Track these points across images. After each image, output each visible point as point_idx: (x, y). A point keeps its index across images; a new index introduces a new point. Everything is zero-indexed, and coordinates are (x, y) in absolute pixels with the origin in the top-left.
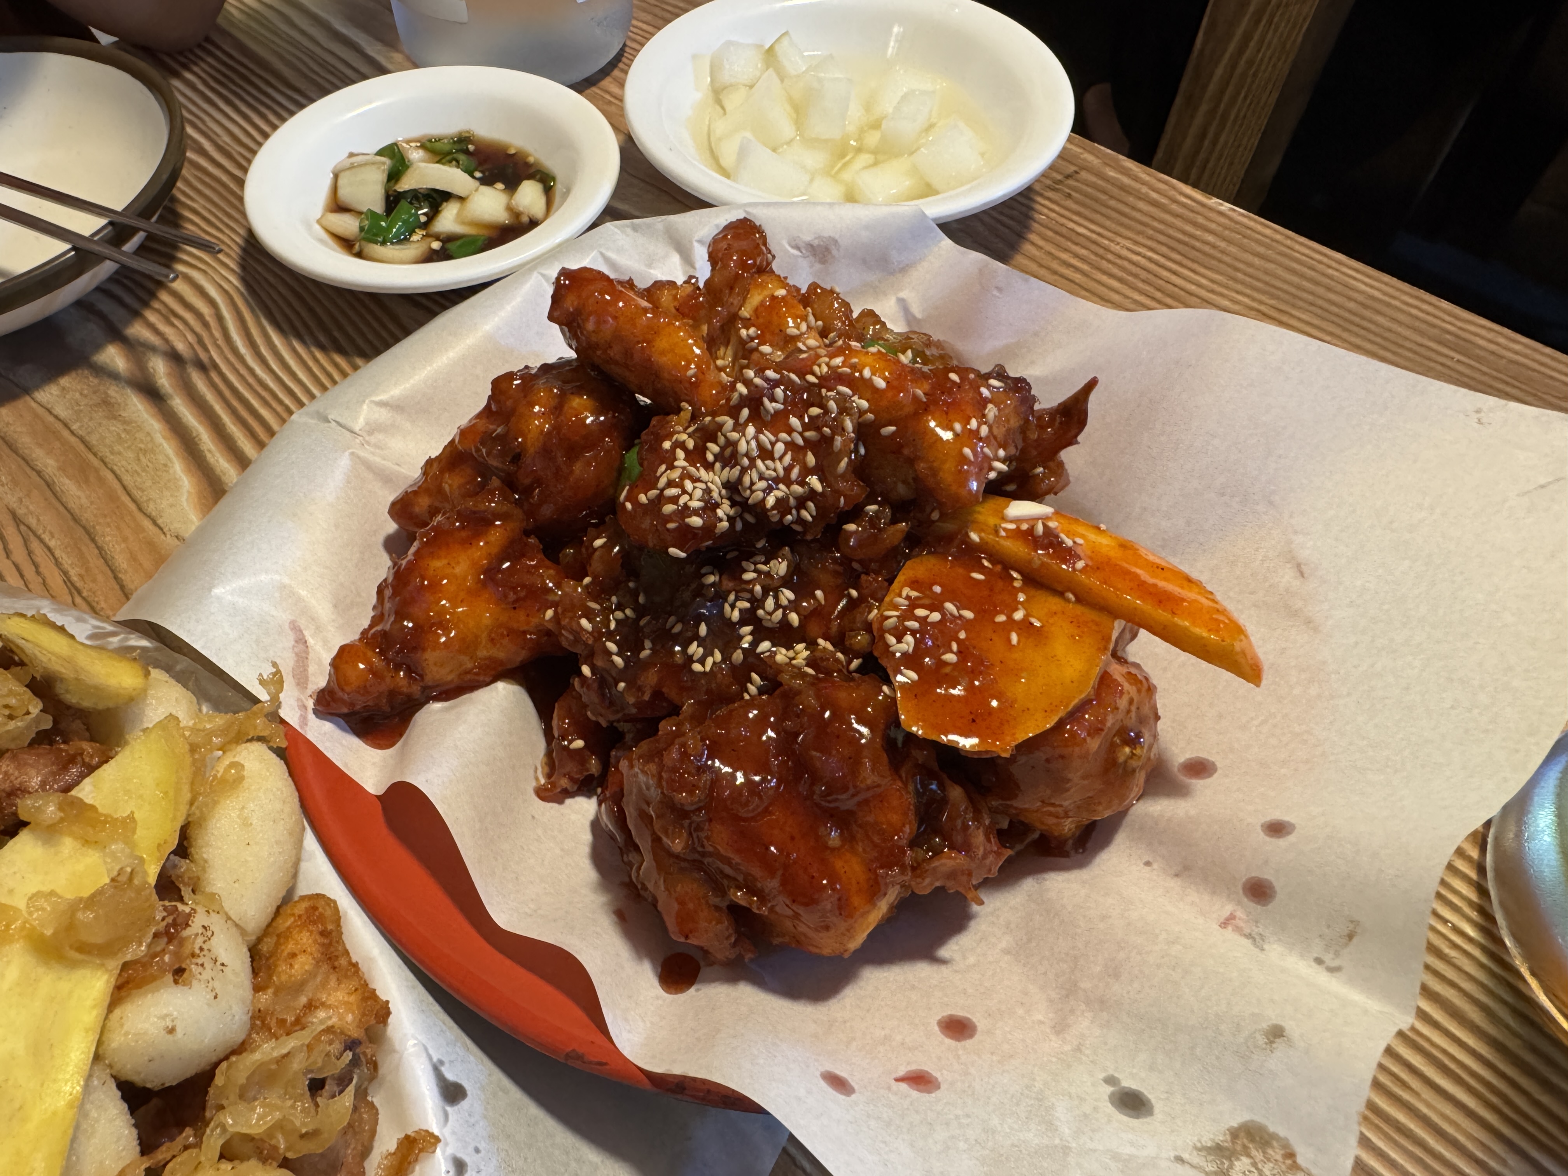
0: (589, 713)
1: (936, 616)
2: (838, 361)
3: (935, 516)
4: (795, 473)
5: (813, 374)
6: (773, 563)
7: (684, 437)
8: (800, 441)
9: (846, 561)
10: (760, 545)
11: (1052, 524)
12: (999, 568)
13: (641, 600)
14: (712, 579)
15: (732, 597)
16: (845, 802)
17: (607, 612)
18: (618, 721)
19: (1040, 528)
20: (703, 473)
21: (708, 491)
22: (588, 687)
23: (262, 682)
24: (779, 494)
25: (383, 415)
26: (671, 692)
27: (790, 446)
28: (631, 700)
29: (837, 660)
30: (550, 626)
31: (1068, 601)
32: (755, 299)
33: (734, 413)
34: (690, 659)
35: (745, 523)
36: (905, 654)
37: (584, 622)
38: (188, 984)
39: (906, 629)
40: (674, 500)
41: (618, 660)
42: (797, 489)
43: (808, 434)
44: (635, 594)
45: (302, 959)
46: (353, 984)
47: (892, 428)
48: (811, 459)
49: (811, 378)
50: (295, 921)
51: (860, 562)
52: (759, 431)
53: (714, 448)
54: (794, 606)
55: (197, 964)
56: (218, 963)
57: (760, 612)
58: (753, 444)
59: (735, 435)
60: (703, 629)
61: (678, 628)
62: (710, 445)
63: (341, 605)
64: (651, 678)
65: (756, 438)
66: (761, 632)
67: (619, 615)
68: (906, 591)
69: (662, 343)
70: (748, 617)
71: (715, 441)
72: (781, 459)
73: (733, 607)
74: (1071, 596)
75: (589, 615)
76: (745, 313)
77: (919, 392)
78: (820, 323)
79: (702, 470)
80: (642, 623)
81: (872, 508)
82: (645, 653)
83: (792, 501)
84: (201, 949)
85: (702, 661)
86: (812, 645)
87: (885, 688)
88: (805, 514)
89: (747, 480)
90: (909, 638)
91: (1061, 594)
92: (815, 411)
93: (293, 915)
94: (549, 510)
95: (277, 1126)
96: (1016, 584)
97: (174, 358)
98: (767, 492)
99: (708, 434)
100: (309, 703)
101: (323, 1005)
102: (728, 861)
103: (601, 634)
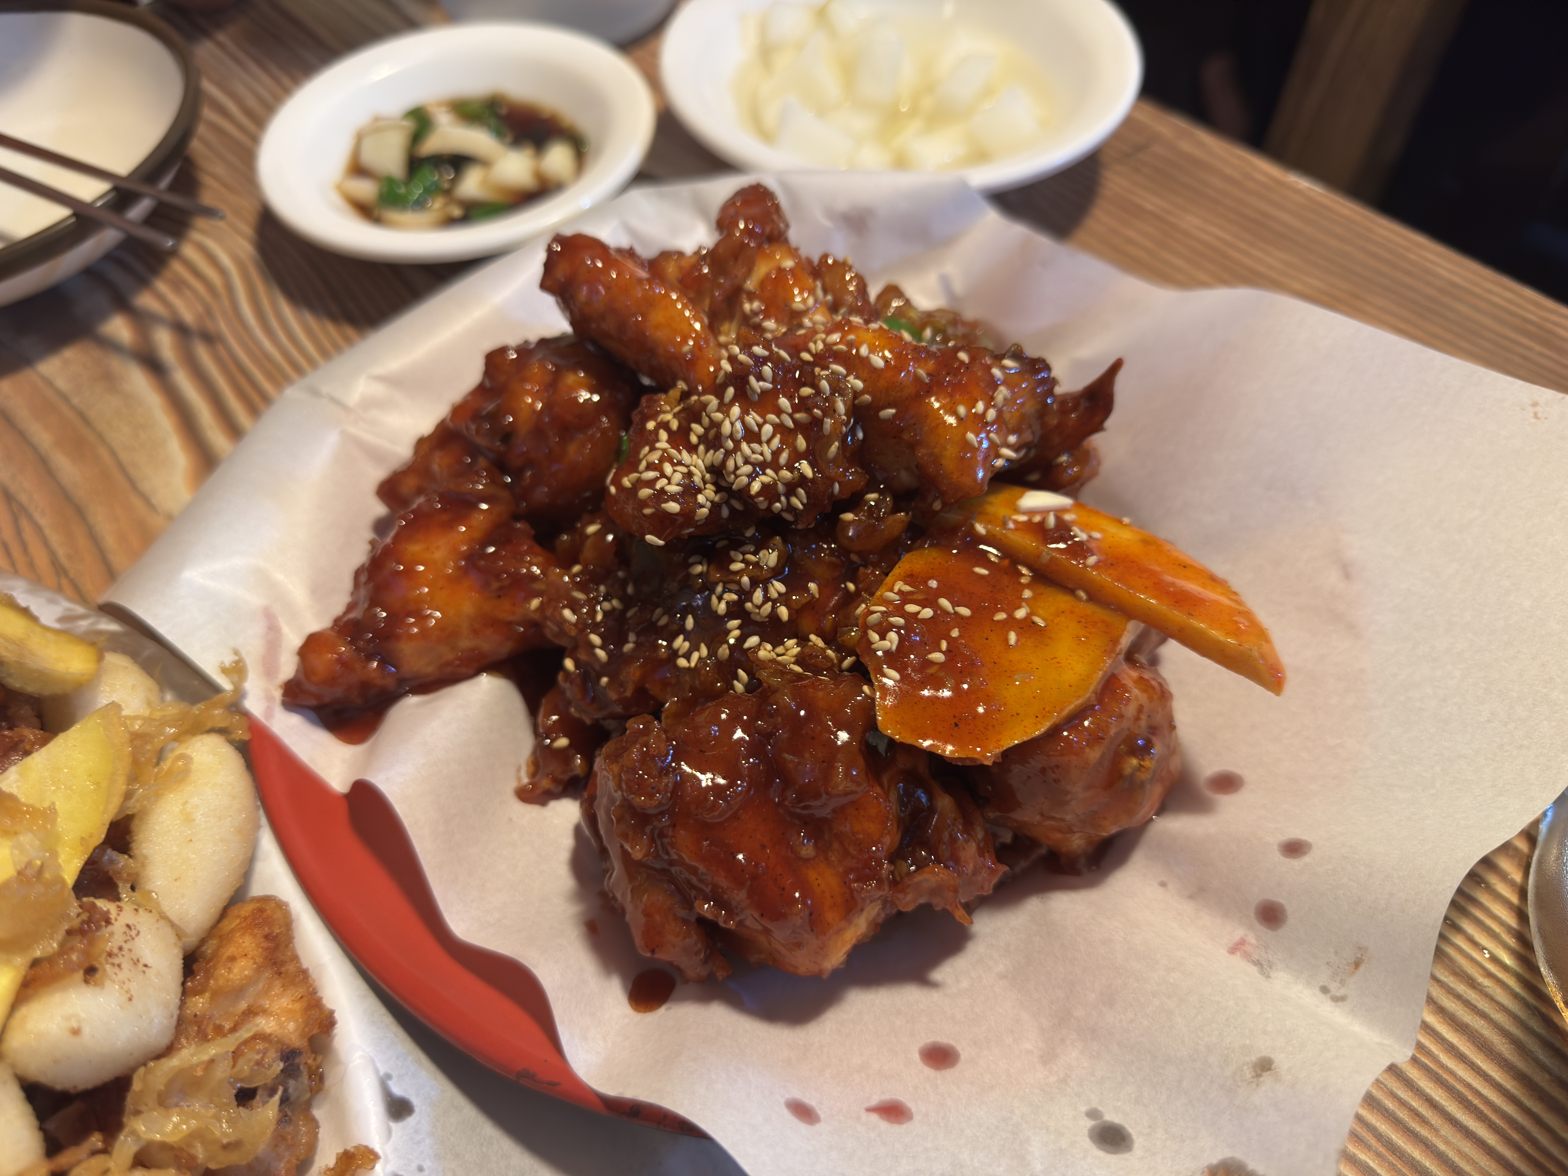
0: (573, 710)
1: (927, 613)
2: (836, 337)
3: (937, 505)
4: (784, 458)
5: (809, 351)
6: (763, 553)
7: (668, 417)
8: (790, 424)
9: (844, 551)
10: (749, 533)
11: (1068, 517)
12: (1006, 562)
13: (630, 589)
14: (699, 569)
15: (719, 589)
16: (822, 809)
17: (592, 603)
18: (604, 719)
19: (1051, 521)
20: (685, 456)
21: (690, 475)
22: (571, 682)
23: (225, 671)
24: (765, 479)
25: (378, 390)
26: (654, 690)
27: (779, 428)
28: (613, 696)
29: (827, 658)
30: (536, 617)
31: (1079, 599)
32: (762, 269)
33: (719, 393)
34: (674, 654)
35: (732, 510)
36: (887, 652)
37: (567, 613)
38: (100, 984)
39: (891, 627)
40: (651, 483)
41: (601, 654)
42: (786, 474)
43: (798, 416)
44: (624, 584)
45: (242, 963)
46: (301, 991)
47: (893, 411)
48: (801, 443)
49: (806, 356)
50: (241, 923)
51: (859, 553)
52: (745, 412)
53: (698, 429)
54: (784, 599)
55: (113, 964)
56: (140, 965)
57: (749, 605)
58: (738, 425)
59: (719, 416)
60: (690, 622)
61: (664, 621)
62: (696, 427)
63: (317, 591)
64: (633, 673)
65: (742, 419)
66: (749, 626)
67: (607, 605)
68: (899, 585)
69: (657, 317)
70: (736, 610)
71: (699, 421)
72: (768, 442)
73: (720, 598)
74: (1082, 594)
75: (574, 607)
76: (750, 284)
77: (922, 372)
78: (829, 298)
79: (684, 453)
80: (630, 614)
81: (872, 496)
82: (628, 647)
83: (781, 487)
84: (121, 949)
85: (687, 656)
86: (803, 640)
87: (866, 688)
88: (795, 501)
89: (730, 464)
90: (893, 636)
91: (1072, 592)
92: (806, 391)
93: (240, 916)
94: (541, 493)
95: (196, 1135)
96: (1023, 580)
97: (181, 329)
98: (752, 477)
99: (692, 414)
100: (278, 694)
101: (264, 1012)
102: (694, 871)
103: (584, 627)
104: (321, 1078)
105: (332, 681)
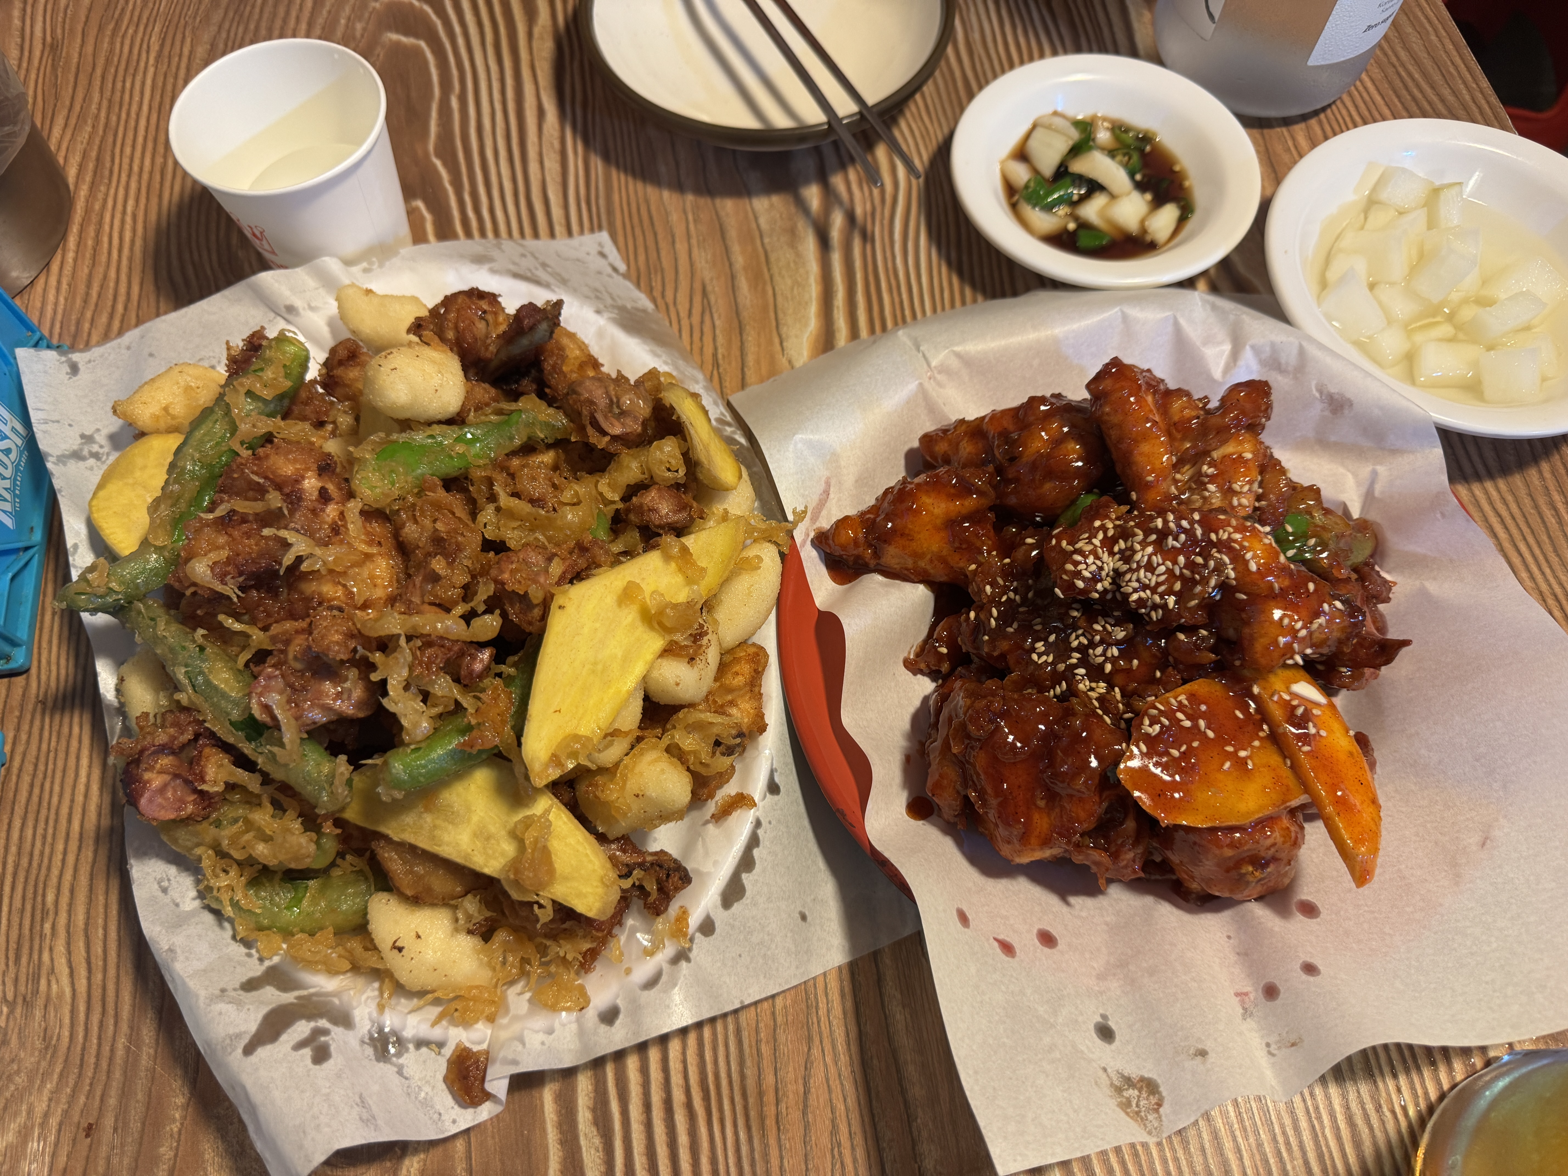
0: (960, 638)
1: (1187, 724)
2: (1238, 536)
3: (1237, 663)
4: (1162, 589)
5: (1217, 534)
6: (1117, 629)
7: (1110, 525)
8: (1177, 572)
9: (1165, 652)
10: (1116, 614)
11: (1313, 711)
12: (1257, 717)
13: (1030, 595)
14: (1075, 614)
15: (1080, 632)
16: (1061, 789)
17: (1005, 590)
18: (973, 654)
19: (1303, 708)
20: (1105, 556)
21: (1101, 569)
22: (968, 624)
23: (795, 513)
24: (1142, 594)
25: (955, 364)
26: (1011, 660)
27: (1169, 572)
28: (986, 650)
29: (1117, 708)
30: (969, 575)
31: (1284, 764)
32: (1229, 449)
33: (1147, 533)
34: (1033, 650)
35: (1114, 597)
36: (1148, 735)
37: (988, 589)
38: (693, 666)
39: (1160, 722)
40: (1076, 563)
41: (993, 622)
42: (1157, 598)
43: (1185, 571)
44: (1029, 588)
45: (741, 678)
46: (755, 704)
47: (1245, 597)
48: (1178, 586)
49: (1213, 537)
50: (746, 655)
51: (1175, 659)
52: (1155, 554)
53: (1122, 544)
54: (1114, 660)
55: (700, 658)
56: (708, 660)
57: (1091, 651)
58: (1146, 558)
59: (1138, 547)
60: (1052, 638)
61: (1038, 627)
62: (1121, 542)
64: (1004, 645)
65: (1150, 556)
66: (1084, 662)
67: (1012, 595)
68: (1182, 698)
69: (1145, 448)
70: (1082, 649)
71: (1126, 541)
72: (1158, 575)
73: (1077, 637)
74: (1288, 762)
75: (993, 584)
76: (1216, 455)
77: (1276, 585)
78: (1260, 491)
79: (1106, 554)
80: (1021, 609)
81: (1204, 632)
82: (1011, 630)
83: (1149, 603)
84: (704, 652)
85: (1040, 655)
86: (1111, 687)
87: (1124, 745)
88: (1153, 614)
89: (1128, 577)
90: (1157, 728)
91: (1284, 758)
92: (1199, 560)
93: (746, 651)
94: (1013, 500)
95: (694, 752)
96: (1261, 734)
97: (851, 217)
98: (1135, 590)
99: (1124, 534)
100: (813, 534)
101: (737, 705)
102: (978, 775)
103: (993, 601)
105: (844, 547)
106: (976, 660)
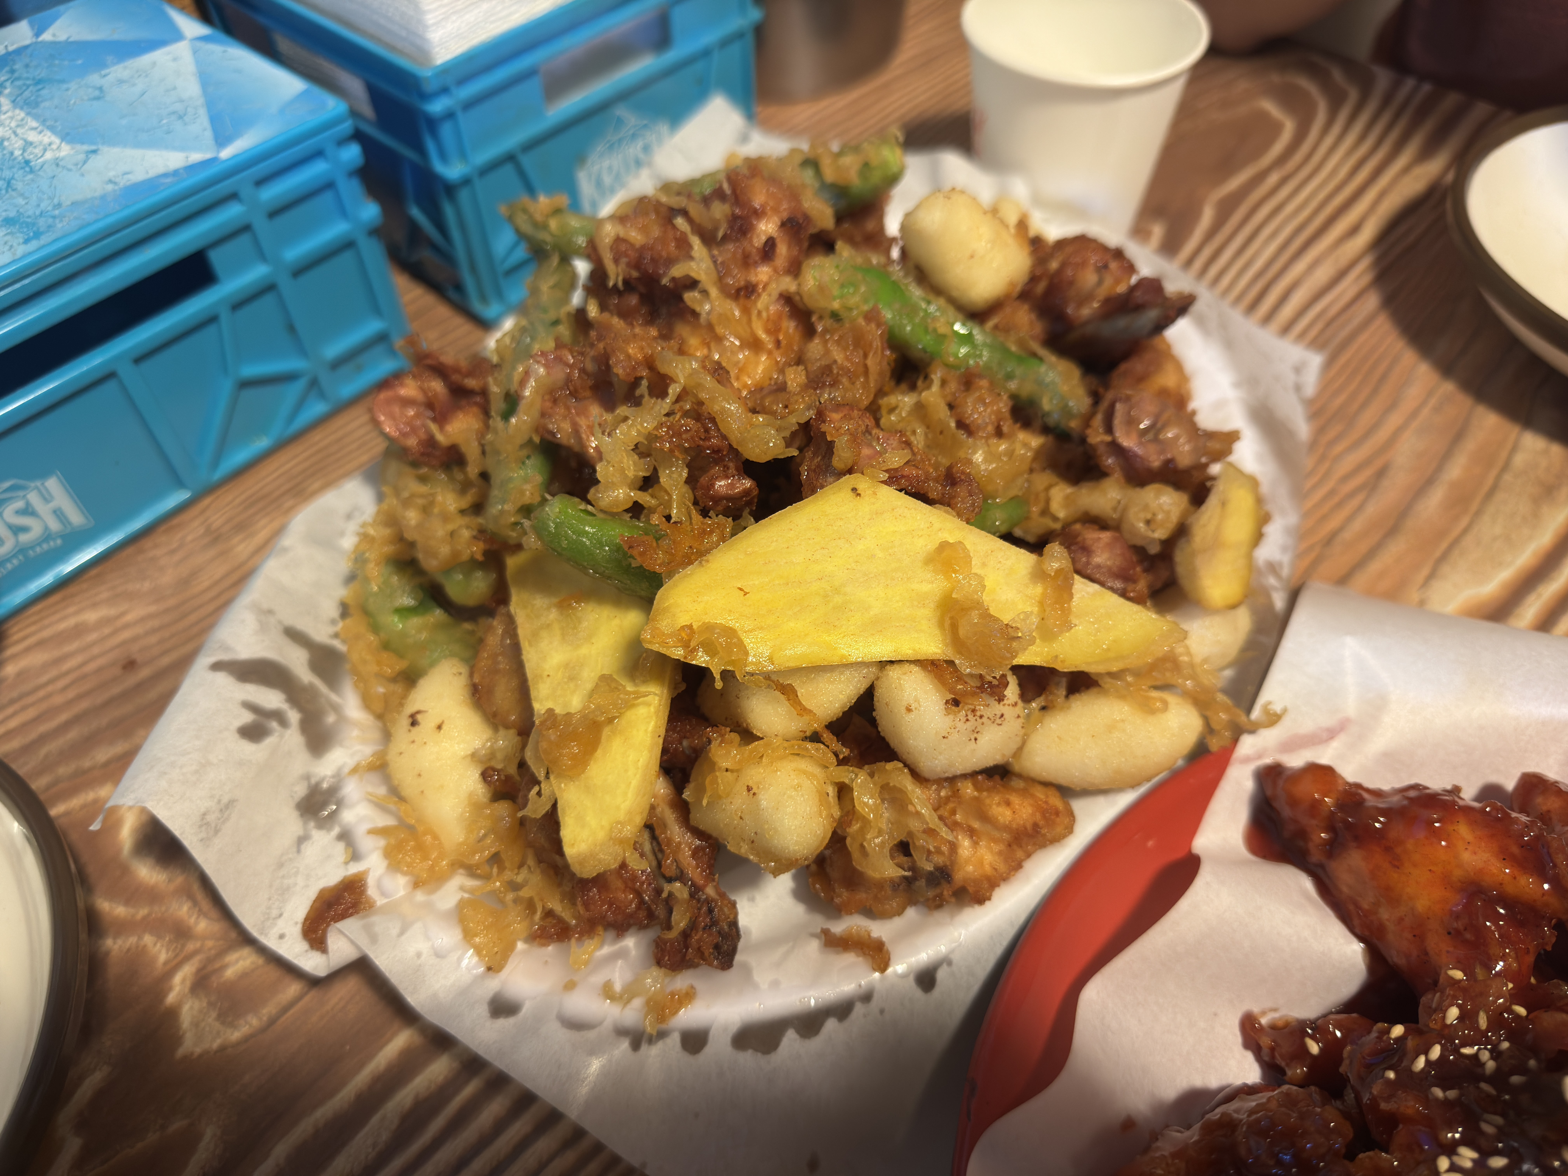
0: (1349, 1048)
13: (1516, 1079)
17: (1479, 1038)
18: (1352, 1087)
22: (1379, 1038)
23: (1268, 706)
26: (1401, 1135)
28: (1377, 1091)
30: (1442, 980)
34: (1450, 1151)
37: (1453, 1013)
38: (948, 712)
41: (1421, 1063)
45: (1008, 813)
46: (1002, 867)
50: (1041, 800)
55: (967, 716)
56: (976, 735)
61: (1488, 1129)
64: (1409, 1105)
67: (1485, 1056)
75: (1468, 1017)
80: (1484, 1086)
82: (1438, 1092)
84: (981, 717)
85: (1452, 1168)
93: (1047, 797)
95: (865, 821)
100: (1268, 760)
101: (975, 844)
103: (1445, 1035)
104: (939, 907)
106: (1350, 1096)
